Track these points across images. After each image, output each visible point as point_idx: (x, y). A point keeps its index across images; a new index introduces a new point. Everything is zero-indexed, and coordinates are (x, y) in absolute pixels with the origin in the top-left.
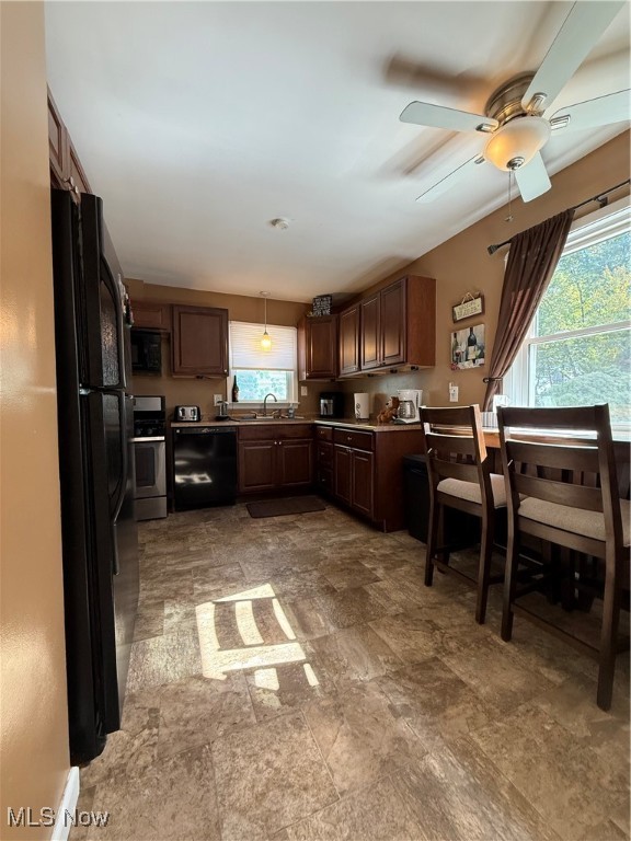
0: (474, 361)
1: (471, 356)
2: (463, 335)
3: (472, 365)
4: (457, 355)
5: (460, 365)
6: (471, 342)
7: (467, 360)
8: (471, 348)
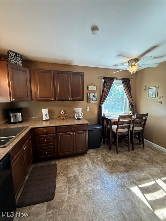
0: (95, 101)
1: (94, 100)
2: (92, 94)
3: (94, 102)
4: (90, 99)
5: (91, 102)
6: (94, 96)
7: (93, 101)
8: (94, 98)
